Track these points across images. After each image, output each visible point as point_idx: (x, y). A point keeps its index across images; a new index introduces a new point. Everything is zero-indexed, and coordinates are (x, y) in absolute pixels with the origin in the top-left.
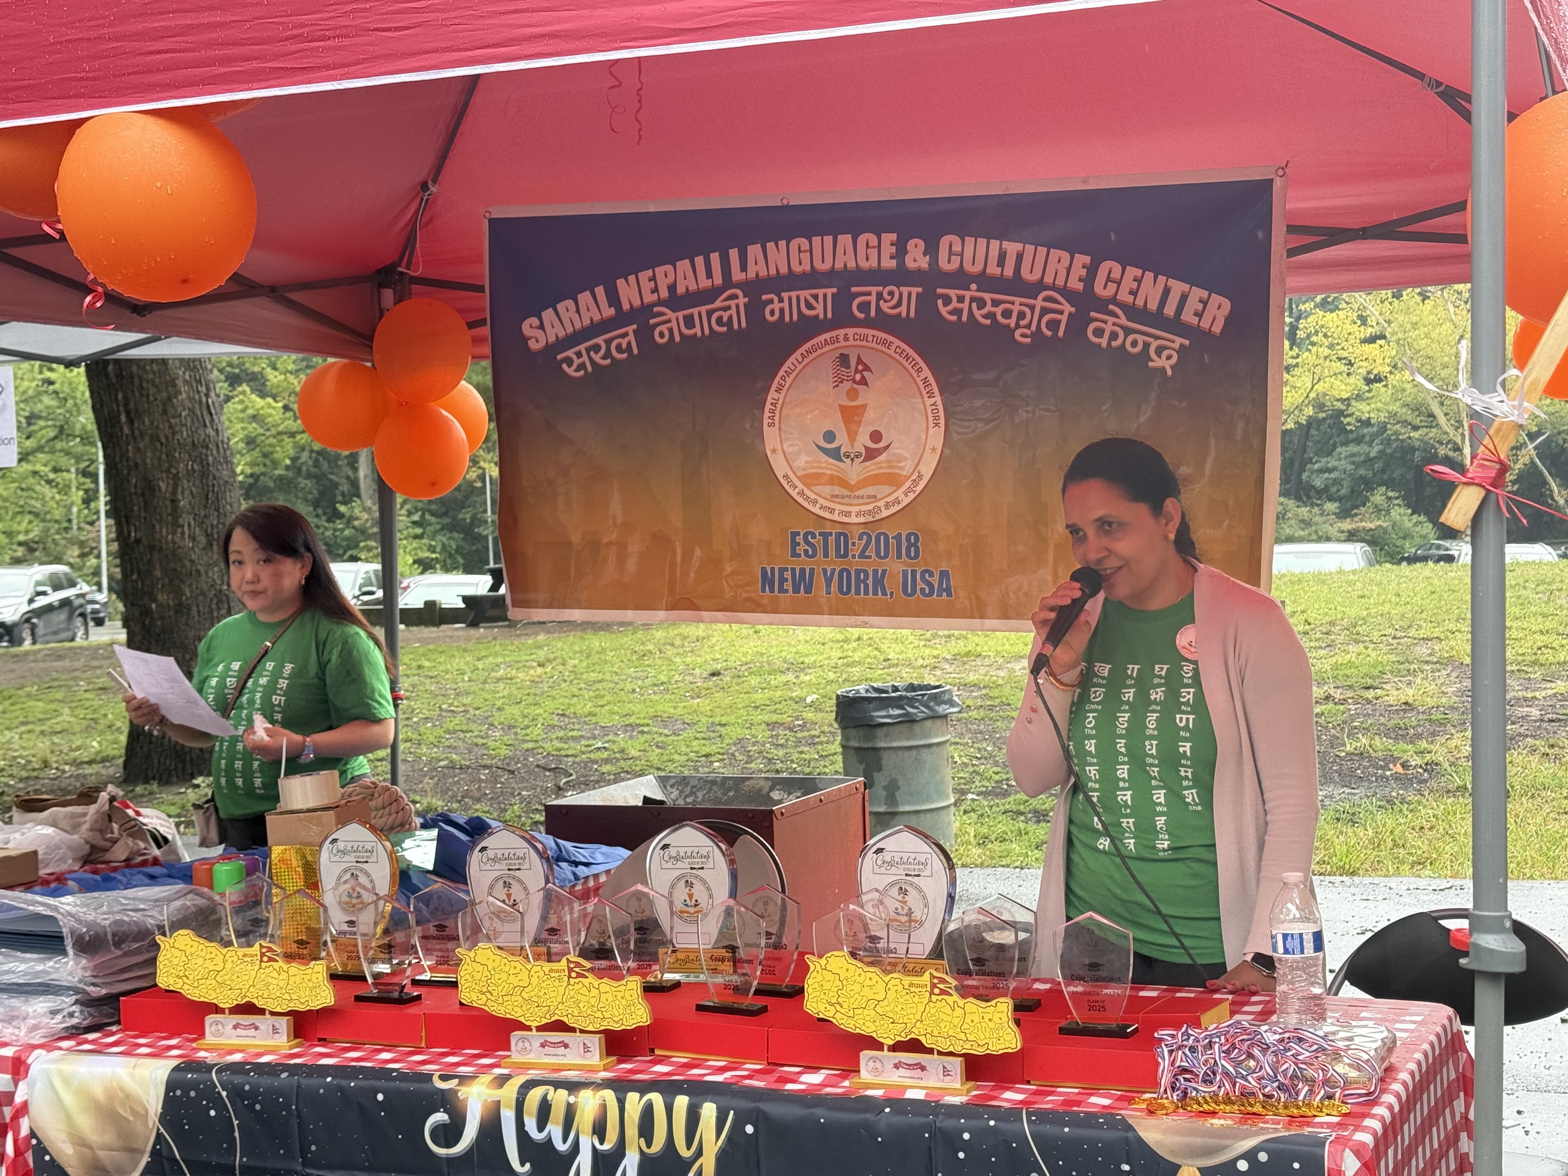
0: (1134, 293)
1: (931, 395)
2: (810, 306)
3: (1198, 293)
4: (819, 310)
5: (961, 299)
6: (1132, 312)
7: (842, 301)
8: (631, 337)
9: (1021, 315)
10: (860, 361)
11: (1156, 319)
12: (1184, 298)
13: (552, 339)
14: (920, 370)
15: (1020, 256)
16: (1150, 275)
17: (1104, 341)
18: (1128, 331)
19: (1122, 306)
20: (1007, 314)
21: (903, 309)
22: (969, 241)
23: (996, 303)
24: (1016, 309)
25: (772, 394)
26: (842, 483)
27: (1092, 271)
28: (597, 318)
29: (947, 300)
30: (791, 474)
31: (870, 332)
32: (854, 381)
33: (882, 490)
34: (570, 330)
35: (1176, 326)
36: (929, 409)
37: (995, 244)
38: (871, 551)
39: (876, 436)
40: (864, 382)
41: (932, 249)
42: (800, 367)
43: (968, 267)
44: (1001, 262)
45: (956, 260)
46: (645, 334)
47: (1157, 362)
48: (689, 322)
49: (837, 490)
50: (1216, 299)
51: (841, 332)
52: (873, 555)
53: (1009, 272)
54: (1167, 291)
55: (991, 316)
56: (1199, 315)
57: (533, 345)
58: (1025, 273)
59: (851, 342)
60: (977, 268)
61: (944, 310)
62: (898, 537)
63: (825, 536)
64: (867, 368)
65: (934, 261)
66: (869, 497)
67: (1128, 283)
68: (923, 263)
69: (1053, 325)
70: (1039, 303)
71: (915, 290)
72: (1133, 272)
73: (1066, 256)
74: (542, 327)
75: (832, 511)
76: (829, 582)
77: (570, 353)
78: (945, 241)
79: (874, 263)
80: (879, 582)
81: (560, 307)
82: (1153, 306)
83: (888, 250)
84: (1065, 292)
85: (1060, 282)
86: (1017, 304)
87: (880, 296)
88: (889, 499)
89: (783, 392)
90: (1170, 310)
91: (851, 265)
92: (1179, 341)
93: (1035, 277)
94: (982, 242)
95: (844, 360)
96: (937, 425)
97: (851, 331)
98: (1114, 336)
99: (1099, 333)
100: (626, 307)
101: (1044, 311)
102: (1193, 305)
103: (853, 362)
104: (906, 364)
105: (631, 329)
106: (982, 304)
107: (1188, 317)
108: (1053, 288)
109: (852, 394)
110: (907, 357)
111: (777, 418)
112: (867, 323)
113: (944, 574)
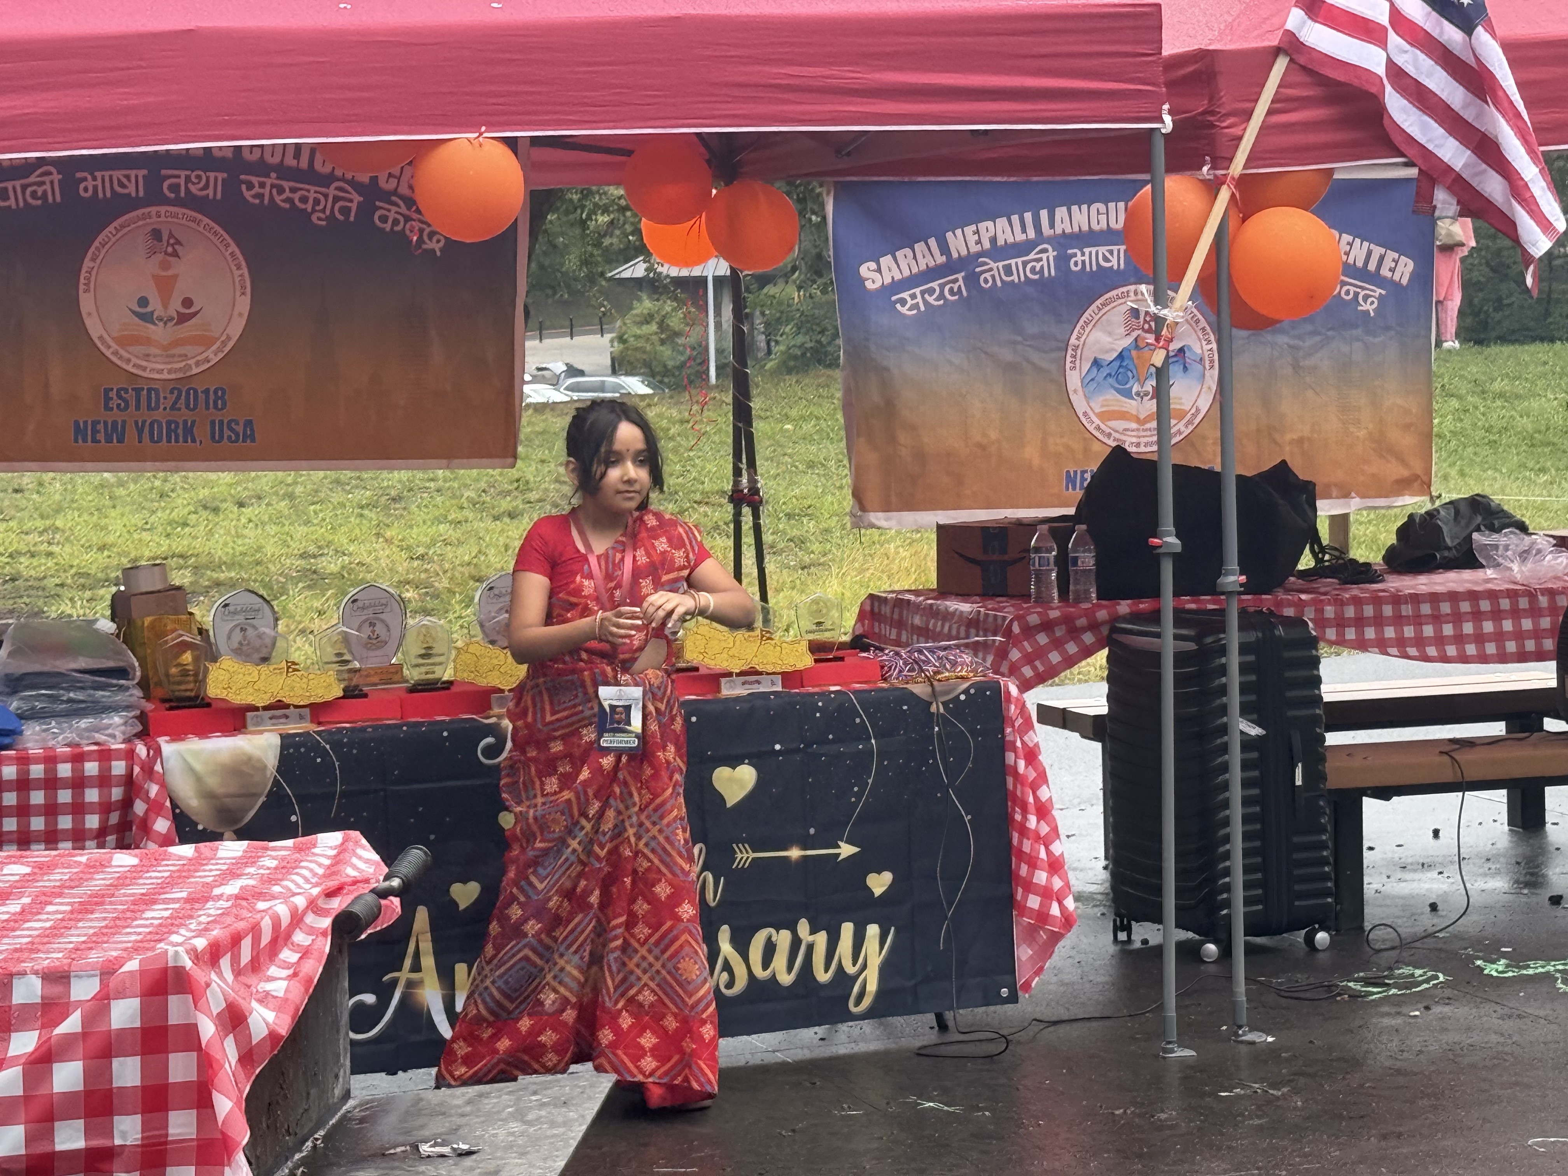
1: (239, 267)
2: (122, 185)
4: (131, 189)
5: (262, 185)
6: (410, 202)
7: (153, 183)
9: (317, 202)
10: (171, 235)
14: (227, 246)
19: (403, 197)
20: (304, 200)
21: (210, 192)
23: (293, 190)
24: (312, 196)
25: (87, 264)
26: (155, 343)
29: (250, 186)
30: (105, 336)
31: (181, 211)
32: (166, 253)
33: (190, 350)
36: (237, 280)
38: (181, 404)
39: (188, 302)
40: (175, 254)
42: (114, 239)
43: (268, 158)
44: (297, 155)
47: (432, 246)
48: (6, 195)
49: (149, 350)
51: (153, 210)
52: (183, 407)
53: (305, 164)
55: (289, 200)
58: (318, 166)
59: (163, 219)
60: (276, 160)
61: (248, 195)
62: (207, 392)
63: (138, 391)
64: (178, 242)
66: (180, 356)
68: (228, 152)
69: (345, 211)
70: (332, 191)
71: (221, 176)
75: (144, 369)
80: (189, 431)
84: (353, 183)
86: (312, 191)
87: (188, 179)
88: (199, 358)
89: (98, 261)
95: (156, 234)
96: (243, 294)
97: (163, 209)
98: (396, 222)
99: (383, 219)
101: (336, 199)
103: (165, 237)
104: (215, 240)
108: (343, 179)
109: (165, 266)
110: (216, 233)
111: (92, 285)
112: (178, 202)
113: (249, 423)
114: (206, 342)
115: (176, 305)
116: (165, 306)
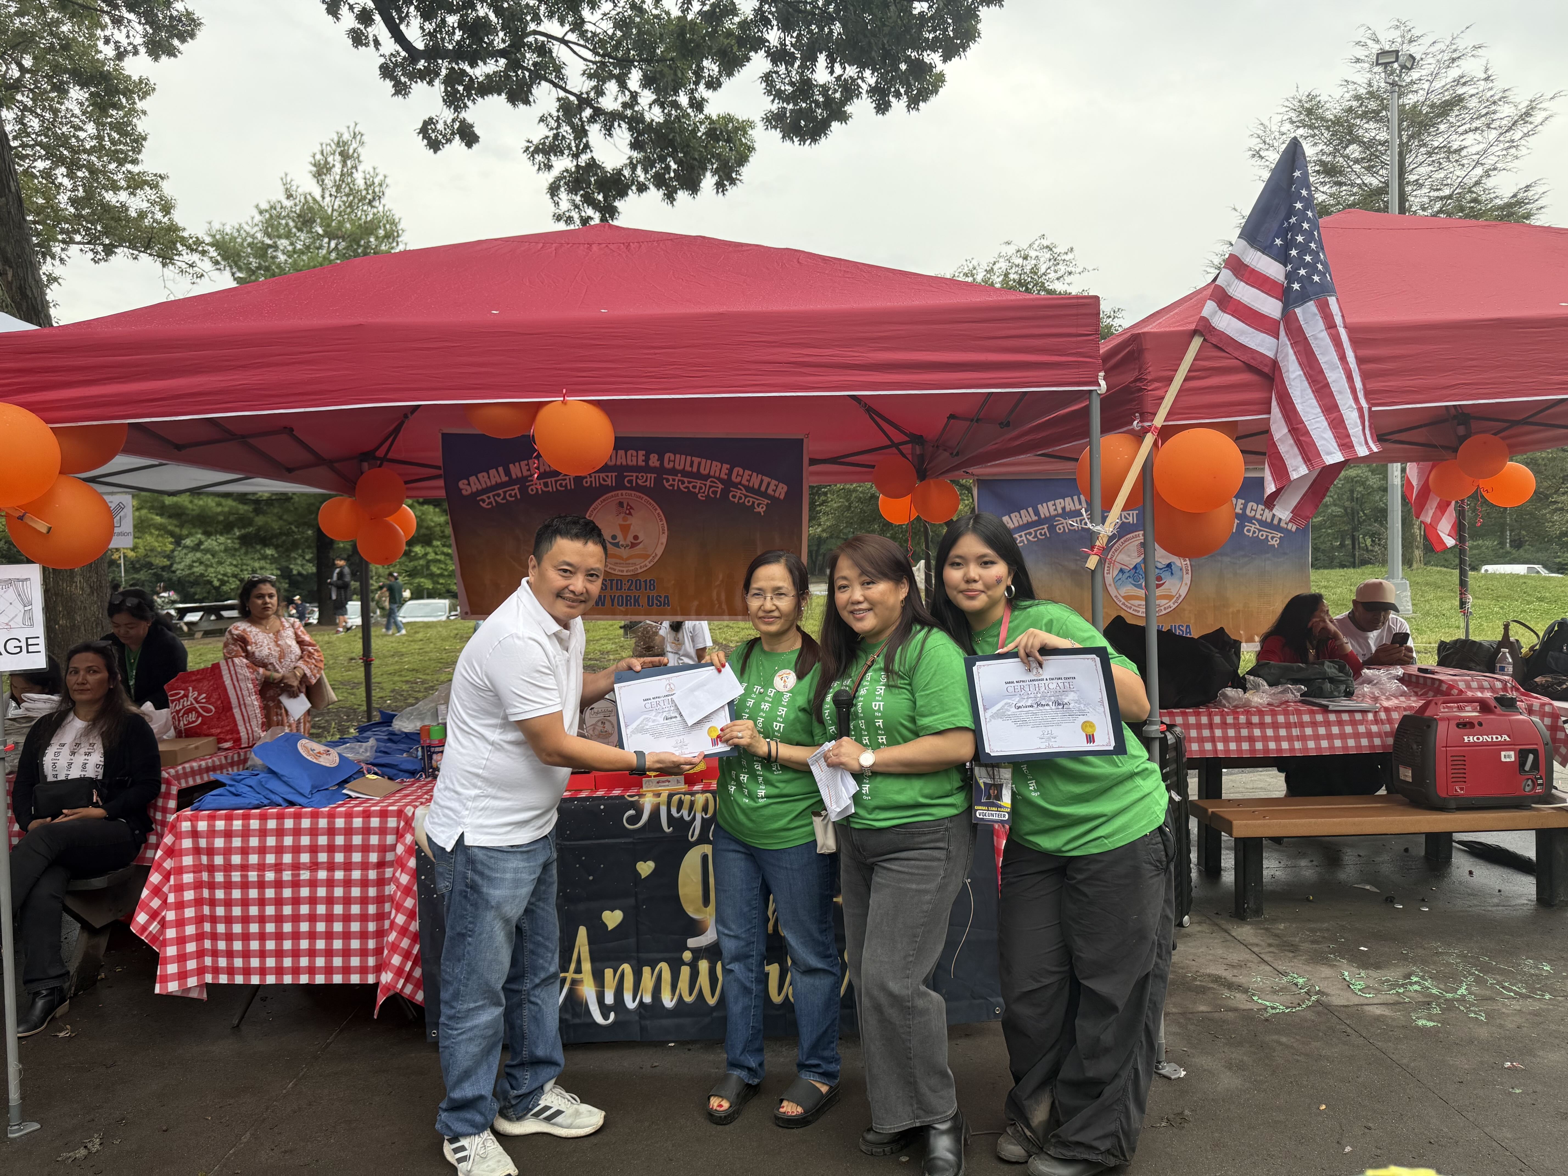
0: (749, 481)
1: (661, 520)
2: (604, 480)
3: (774, 482)
4: (609, 482)
5: (674, 480)
6: (747, 488)
7: (620, 479)
8: (517, 491)
9: (701, 488)
10: (628, 505)
11: (757, 492)
12: (769, 484)
13: (474, 490)
14: (656, 509)
15: (699, 464)
16: (755, 474)
17: (736, 500)
18: (746, 496)
19: (744, 486)
20: (695, 487)
21: (648, 483)
22: (678, 456)
23: (689, 482)
24: (698, 485)
26: (621, 558)
27: (731, 471)
28: (499, 481)
29: (668, 480)
31: (633, 492)
32: (625, 513)
33: (637, 561)
34: (484, 486)
35: (765, 495)
36: (661, 527)
37: (689, 458)
38: (633, 587)
39: (636, 537)
40: (630, 514)
41: (661, 459)
42: (601, 505)
43: (677, 467)
44: (691, 465)
45: (672, 464)
46: (523, 490)
47: (757, 510)
48: (546, 485)
49: (618, 561)
50: (781, 485)
51: (620, 492)
52: (634, 589)
53: (695, 469)
54: (762, 481)
55: (687, 487)
56: (774, 491)
57: (464, 492)
58: (702, 470)
59: (624, 497)
60: (681, 467)
61: (666, 485)
62: (645, 581)
63: (611, 581)
64: (632, 508)
65: (662, 464)
66: (632, 564)
67: (746, 477)
68: (657, 464)
69: (715, 492)
70: (708, 483)
71: (653, 476)
72: (747, 472)
73: (719, 464)
74: (469, 484)
75: (615, 570)
76: (613, 601)
77: (484, 497)
78: (667, 456)
79: (634, 463)
80: (636, 601)
81: (480, 475)
82: (756, 486)
83: (641, 458)
84: (719, 479)
85: (717, 474)
86: (699, 483)
87: (637, 477)
88: (642, 565)
90: (763, 489)
91: (624, 463)
92: (766, 501)
93: (706, 472)
94: (683, 457)
95: (621, 504)
96: (664, 534)
97: (624, 492)
98: (740, 498)
99: (734, 496)
100: (514, 476)
101: (710, 487)
102: (772, 487)
103: (625, 505)
104: (650, 507)
105: (516, 487)
106: (683, 483)
107: (770, 491)
108: (714, 477)
109: (625, 519)
110: (650, 504)
112: (631, 488)
113: (666, 597)
114: (646, 557)
115: (630, 538)
116: (625, 539)
